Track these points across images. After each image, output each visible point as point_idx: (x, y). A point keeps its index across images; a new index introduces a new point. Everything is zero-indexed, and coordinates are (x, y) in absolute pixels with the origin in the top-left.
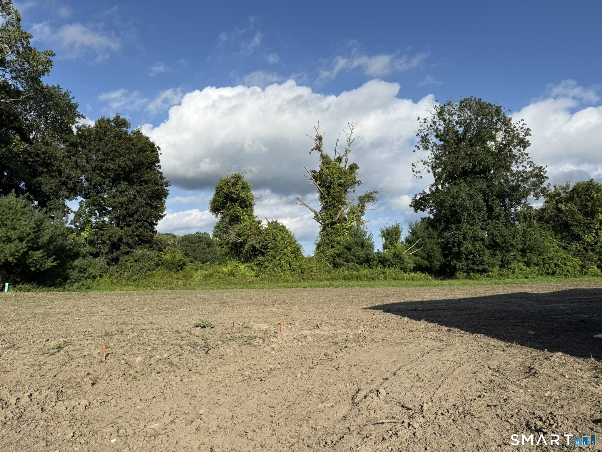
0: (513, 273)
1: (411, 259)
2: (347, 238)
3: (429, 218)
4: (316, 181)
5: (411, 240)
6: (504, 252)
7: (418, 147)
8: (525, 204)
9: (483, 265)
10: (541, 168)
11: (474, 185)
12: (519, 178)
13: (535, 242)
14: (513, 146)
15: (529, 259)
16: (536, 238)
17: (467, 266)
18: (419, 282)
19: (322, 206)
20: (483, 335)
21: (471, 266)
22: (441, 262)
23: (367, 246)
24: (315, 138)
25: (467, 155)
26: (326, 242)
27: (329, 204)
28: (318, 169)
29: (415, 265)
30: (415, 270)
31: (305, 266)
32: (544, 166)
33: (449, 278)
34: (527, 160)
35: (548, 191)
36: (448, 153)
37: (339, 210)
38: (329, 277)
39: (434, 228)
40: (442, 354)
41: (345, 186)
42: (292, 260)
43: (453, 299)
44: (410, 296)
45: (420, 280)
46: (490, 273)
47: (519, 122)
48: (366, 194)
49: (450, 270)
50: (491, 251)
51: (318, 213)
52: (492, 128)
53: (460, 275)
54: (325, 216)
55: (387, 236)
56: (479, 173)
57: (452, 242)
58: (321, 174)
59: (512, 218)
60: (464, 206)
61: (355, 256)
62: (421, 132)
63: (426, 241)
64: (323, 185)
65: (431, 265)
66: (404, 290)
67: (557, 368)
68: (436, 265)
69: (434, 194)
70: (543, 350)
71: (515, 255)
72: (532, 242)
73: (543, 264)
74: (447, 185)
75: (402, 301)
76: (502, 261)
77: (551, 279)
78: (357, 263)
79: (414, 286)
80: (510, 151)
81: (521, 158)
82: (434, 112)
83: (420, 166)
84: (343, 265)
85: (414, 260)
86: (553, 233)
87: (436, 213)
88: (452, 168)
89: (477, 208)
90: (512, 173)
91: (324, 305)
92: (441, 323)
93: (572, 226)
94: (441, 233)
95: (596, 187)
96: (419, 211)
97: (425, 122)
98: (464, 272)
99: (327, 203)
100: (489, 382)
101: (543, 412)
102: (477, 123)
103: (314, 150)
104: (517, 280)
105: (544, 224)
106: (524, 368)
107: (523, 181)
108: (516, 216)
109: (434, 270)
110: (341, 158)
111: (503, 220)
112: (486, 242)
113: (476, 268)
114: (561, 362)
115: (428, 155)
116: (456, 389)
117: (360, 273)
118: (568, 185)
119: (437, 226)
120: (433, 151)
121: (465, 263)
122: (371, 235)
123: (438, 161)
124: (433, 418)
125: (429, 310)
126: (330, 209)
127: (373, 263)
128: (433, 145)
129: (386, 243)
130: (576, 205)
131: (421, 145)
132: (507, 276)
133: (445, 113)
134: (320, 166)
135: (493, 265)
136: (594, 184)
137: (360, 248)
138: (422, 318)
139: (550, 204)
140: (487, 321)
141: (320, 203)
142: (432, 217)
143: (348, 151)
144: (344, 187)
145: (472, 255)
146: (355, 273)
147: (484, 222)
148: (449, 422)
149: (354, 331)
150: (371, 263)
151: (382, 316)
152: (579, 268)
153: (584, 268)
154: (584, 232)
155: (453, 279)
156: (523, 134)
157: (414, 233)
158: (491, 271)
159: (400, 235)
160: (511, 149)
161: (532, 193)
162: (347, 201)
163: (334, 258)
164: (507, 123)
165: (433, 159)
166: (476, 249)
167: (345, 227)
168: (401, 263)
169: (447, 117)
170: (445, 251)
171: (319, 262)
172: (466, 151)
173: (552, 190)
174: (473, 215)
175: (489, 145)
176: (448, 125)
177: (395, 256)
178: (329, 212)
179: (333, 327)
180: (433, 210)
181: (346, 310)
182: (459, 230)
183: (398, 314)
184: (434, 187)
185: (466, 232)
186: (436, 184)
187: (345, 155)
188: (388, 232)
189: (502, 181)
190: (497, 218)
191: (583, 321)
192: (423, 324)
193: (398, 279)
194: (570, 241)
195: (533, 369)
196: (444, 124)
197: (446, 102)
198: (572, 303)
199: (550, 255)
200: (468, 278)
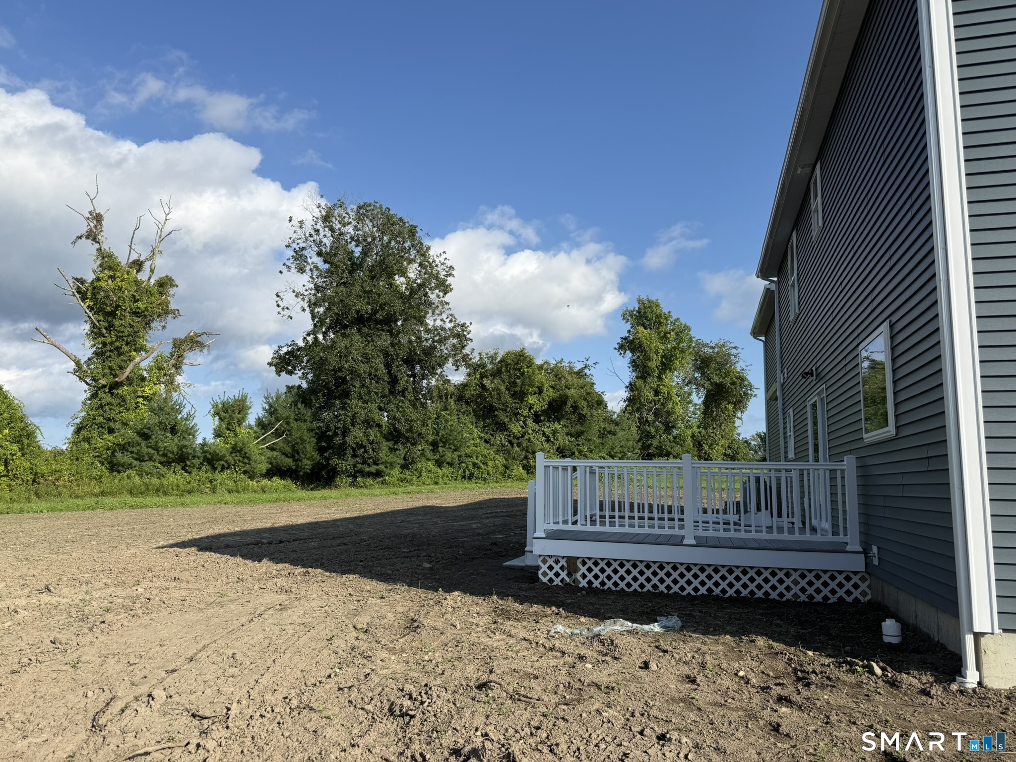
0: (418, 477)
1: (264, 456)
2: (144, 415)
3: (300, 387)
4: (84, 299)
5: (266, 422)
6: (409, 445)
7: (288, 267)
8: (441, 376)
9: (377, 464)
10: (463, 325)
11: (373, 341)
12: (435, 336)
13: (451, 431)
14: (430, 289)
15: (442, 456)
16: (452, 425)
17: (355, 466)
18: (274, 496)
19: (94, 349)
20: (357, 576)
21: (360, 466)
22: (313, 460)
23: (183, 431)
24: (88, 215)
25: (365, 292)
26: (97, 421)
27: (108, 348)
28: (90, 277)
29: (270, 466)
30: (269, 474)
31: (43, 468)
32: (468, 324)
33: (324, 487)
34: (447, 312)
35: (471, 359)
36: (337, 285)
37: (130, 361)
38: (97, 490)
39: (307, 403)
40: (284, 615)
41: (145, 316)
42: (13, 455)
43: (325, 521)
44: (253, 519)
45: (276, 491)
46: (387, 478)
47: (441, 255)
48: (188, 335)
49: (327, 473)
50: (390, 444)
51: (82, 362)
52: (402, 257)
53: (342, 482)
54: (100, 370)
55: (223, 414)
56: (381, 322)
57: (333, 428)
58: (94, 288)
59: (423, 395)
60: (356, 371)
61: (156, 449)
62: (294, 242)
63: (292, 425)
64: (98, 307)
65: (297, 466)
66: (245, 510)
67: (448, 616)
68: (306, 465)
69: (310, 348)
70: (437, 591)
71: (423, 450)
72: (447, 431)
73: (459, 464)
74: (332, 336)
75: (236, 529)
76: (405, 459)
77: (467, 485)
78: (161, 463)
79: (263, 501)
80: (426, 295)
81: (440, 308)
82: (317, 213)
83: (289, 299)
84: (130, 466)
85: (269, 458)
86: (474, 419)
87: (312, 380)
88: (341, 310)
89: (375, 376)
90: (426, 328)
91: (76, 545)
92: (294, 563)
93: (497, 410)
94: (317, 413)
95: (528, 359)
96: (283, 374)
97: (301, 227)
98: (348, 476)
99: (105, 344)
100: (349, 650)
101: (416, 685)
102: (382, 245)
103: (84, 238)
104: (423, 488)
105: (464, 406)
106: (405, 621)
107: (440, 341)
108: (428, 392)
109: (301, 473)
110: (142, 262)
111: (410, 396)
112: (384, 429)
113: (367, 469)
114: (456, 606)
115: (303, 282)
116: (295, 670)
117: (165, 482)
118: (496, 354)
119: (311, 400)
120: (311, 277)
121: (351, 461)
122: (193, 410)
123: (319, 295)
124: (245, 727)
125: (281, 542)
126: (110, 357)
127: (192, 463)
128: (312, 267)
129: (220, 426)
130: (503, 381)
131: (292, 263)
132: (410, 482)
133: (333, 219)
134: (94, 272)
135: (392, 465)
136: (526, 355)
137: (168, 434)
138: (265, 556)
139: (473, 378)
140: (368, 553)
141: (88, 343)
142: (305, 385)
143: (156, 252)
144: (145, 318)
145: (363, 450)
146: (155, 481)
147: (384, 398)
148: (270, 729)
149: (129, 590)
150: (188, 463)
151: (194, 558)
152: (502, 469)
153: (508, 469)
154: (511, 419)
155: (331, 488)
156: (444, 273)
157: (272, 411)
158: (389, 475)
159: (247, 414)
160: (427, 293)
161: (451, 360)
162: (149, 345)
163: (113, 453)
164: (423, 253)
165: (311, 290)
166: (368, 440)
167: (140, 394)
168: (245, 463)
169: (337, 226)
170: (321, 442)
171: (77, 459)
172: (364, 285)
173: (475, 358)
174: (367, 387)
175: (398, 282)
176: (338, 239)
177: (235, 449)
178: (107, 363)
179: (84, 588)
180: (308, 373)
181: (123, 552)
182: (347, 410)
183: (222, 553)
184: (312, 336)
185: (356, 413)
186: (314, 332)
187: (151, 258)
188: (226, 407)
189: (413, 338)
190: (403, 393)
191: (495, 544)
192: (266, 566)
193: (238, 491)
194: (493, 431)
195: (416, 621)
196: (332, 236)
197: (337, 202)
198: (487, 518)
199: (468, 451)
200: (354, 486)
